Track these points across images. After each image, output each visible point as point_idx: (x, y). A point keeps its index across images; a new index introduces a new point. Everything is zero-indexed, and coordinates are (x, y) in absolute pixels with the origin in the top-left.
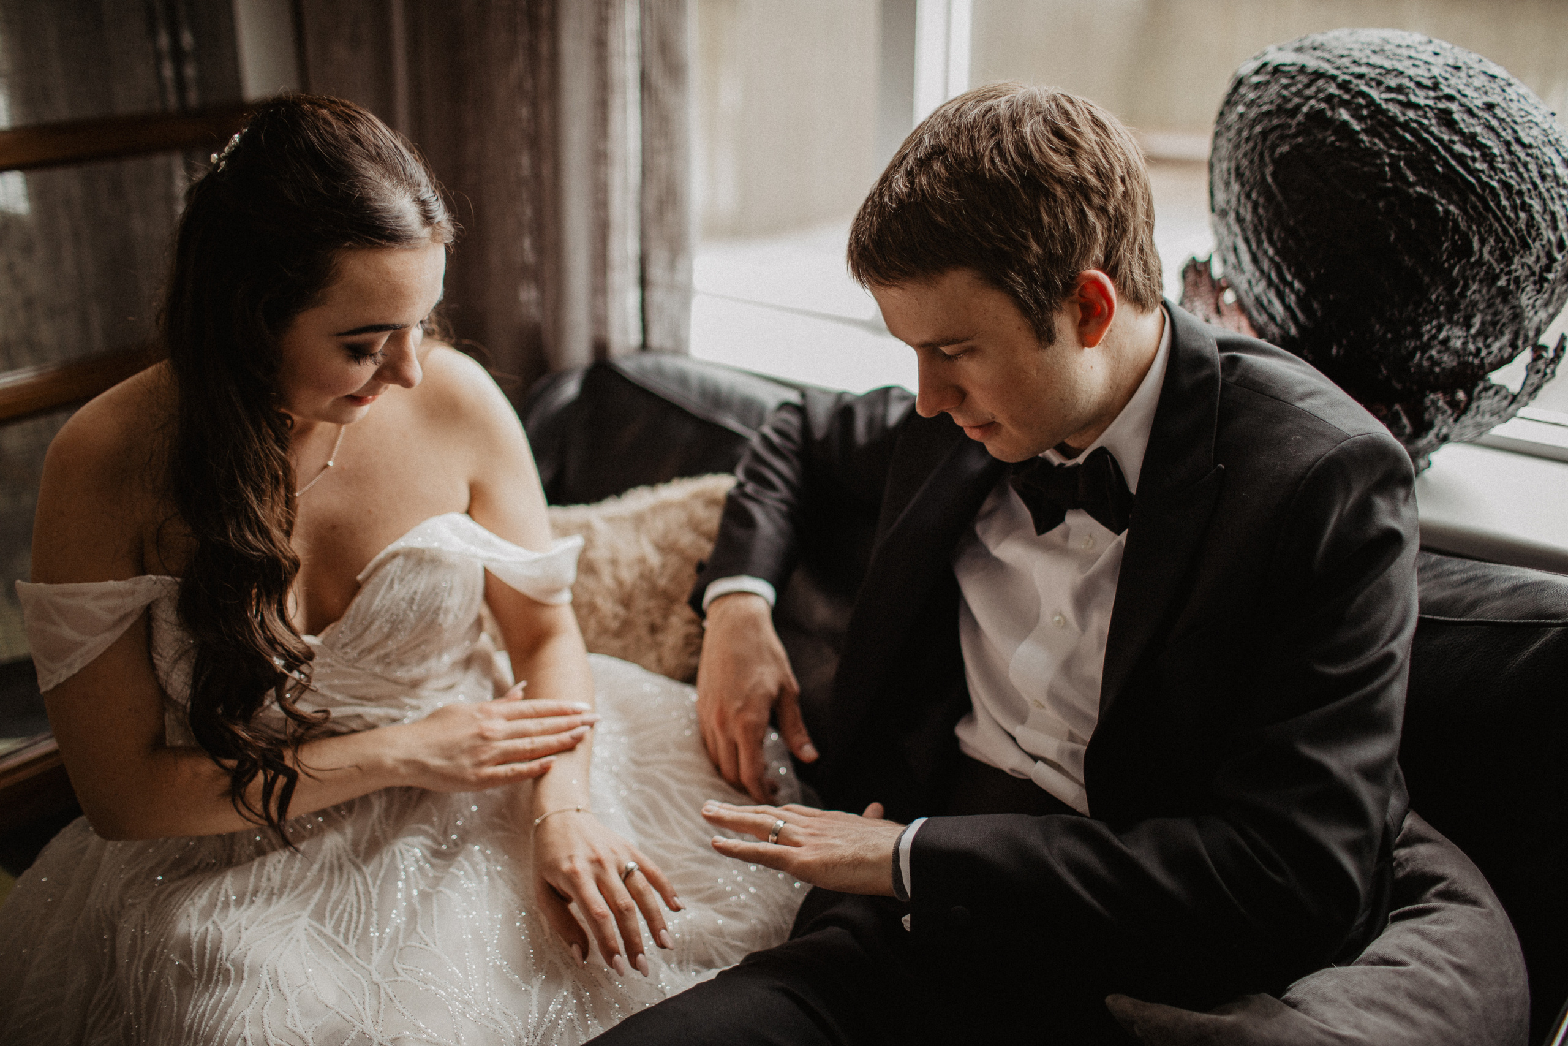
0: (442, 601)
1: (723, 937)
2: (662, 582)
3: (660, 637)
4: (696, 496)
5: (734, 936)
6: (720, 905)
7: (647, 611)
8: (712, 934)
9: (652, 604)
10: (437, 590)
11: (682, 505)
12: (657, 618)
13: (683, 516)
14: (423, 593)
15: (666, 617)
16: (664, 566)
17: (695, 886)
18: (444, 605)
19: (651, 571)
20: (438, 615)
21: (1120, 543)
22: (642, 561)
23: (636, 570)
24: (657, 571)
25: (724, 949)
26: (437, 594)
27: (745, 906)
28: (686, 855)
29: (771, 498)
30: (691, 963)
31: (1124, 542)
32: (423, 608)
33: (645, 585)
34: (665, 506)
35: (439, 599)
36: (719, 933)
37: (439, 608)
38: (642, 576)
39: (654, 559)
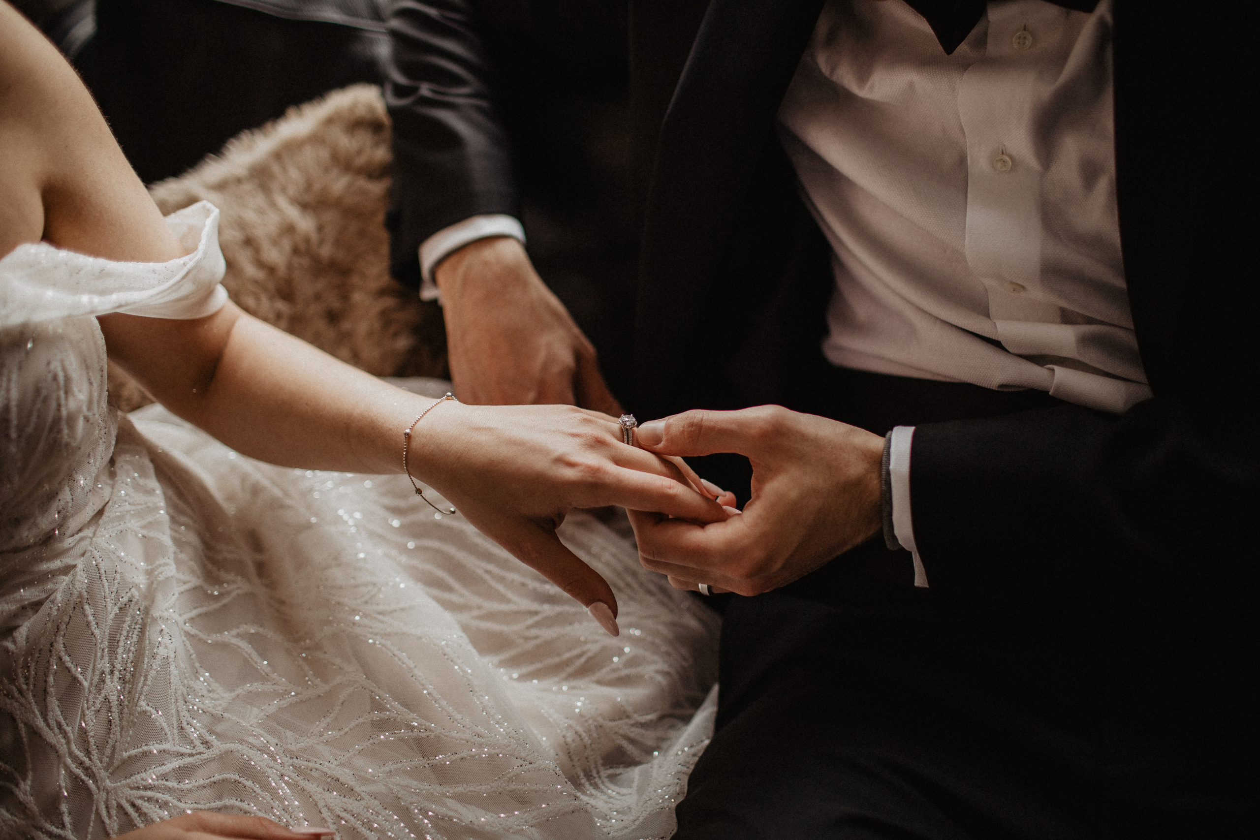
0: (59, 406)
1: (628, 717)
2: (326, 251)
3: (346, 325)
4: (330, 121)
5: (641, 708)
6: (603, 673)
7: (318, 297)
8: (613, 720)
9: (321, 284)
10: (44, 392)
11: (315, 139)
12: (335, 303)
13: (324, 154)
14: (20, 406)
15: (345, 297)
16: (320, 229)
17: (556, 660)
18: (64, 412)
19: (307, 240)
20: (59, 431)
21: (1102, 22)
22: (289, 229)
23: (287, 244)
24: (314, 237)
25: (635, 733)
26: (46, 400)
27: (633, 662)
28: (531, 621)
29: (460, 95)
30: (601, 769)
31: (1109, 19)
32: (30, 429)
33: (305, 262)
34: (290, 148)
35: (53, 404)
36: (620, 714)
37: (57, 420)
38: (296, 251)
39: (305, 224)
